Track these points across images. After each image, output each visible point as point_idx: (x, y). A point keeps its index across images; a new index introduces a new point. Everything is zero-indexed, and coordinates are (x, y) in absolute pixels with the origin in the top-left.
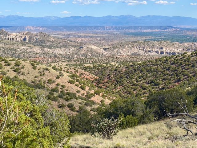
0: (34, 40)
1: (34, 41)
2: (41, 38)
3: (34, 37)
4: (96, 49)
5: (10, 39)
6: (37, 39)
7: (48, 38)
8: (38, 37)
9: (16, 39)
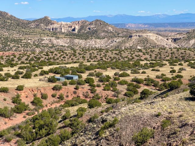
0: (85, 30)
1: (86, 32)
2: (95, 27)
3: (87, 26)
4: (156, 39)
5: (53, 29)
6: (89, 29)
7: (104, 28)
8: (92, 26)
9: (61, 28)
